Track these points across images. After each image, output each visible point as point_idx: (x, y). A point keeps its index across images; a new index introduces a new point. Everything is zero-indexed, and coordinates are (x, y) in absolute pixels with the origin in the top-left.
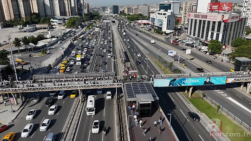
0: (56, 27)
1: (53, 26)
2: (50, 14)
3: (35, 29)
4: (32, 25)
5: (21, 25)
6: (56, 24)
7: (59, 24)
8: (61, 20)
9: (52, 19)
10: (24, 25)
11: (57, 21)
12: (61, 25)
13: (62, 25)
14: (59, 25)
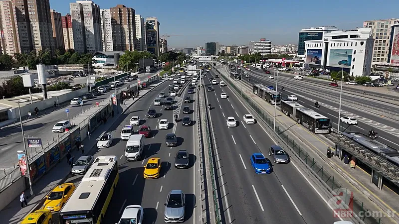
0: (100, 70)
1: (95, 70)
2: (94, 49)
3: (54, 74)
4: (49, 66)
5: (26, 65)
6: (101, 65)
7: (108, 65)
8: (112, 57)
9: (95, 56)
10: (32, 65)
11: (105, 59)
12: (110, 67)
13: (114, 67)
14: (108, 67)
